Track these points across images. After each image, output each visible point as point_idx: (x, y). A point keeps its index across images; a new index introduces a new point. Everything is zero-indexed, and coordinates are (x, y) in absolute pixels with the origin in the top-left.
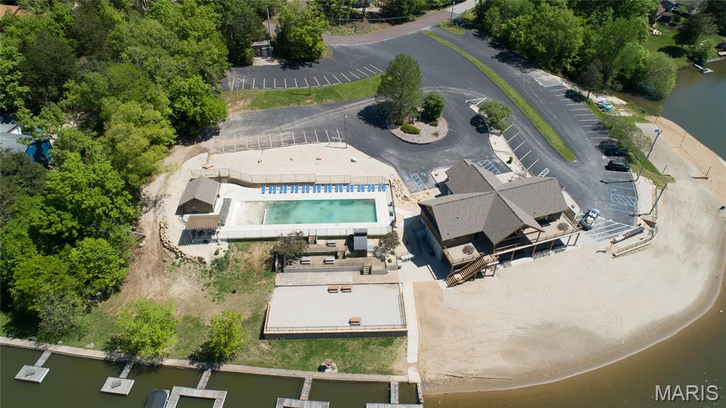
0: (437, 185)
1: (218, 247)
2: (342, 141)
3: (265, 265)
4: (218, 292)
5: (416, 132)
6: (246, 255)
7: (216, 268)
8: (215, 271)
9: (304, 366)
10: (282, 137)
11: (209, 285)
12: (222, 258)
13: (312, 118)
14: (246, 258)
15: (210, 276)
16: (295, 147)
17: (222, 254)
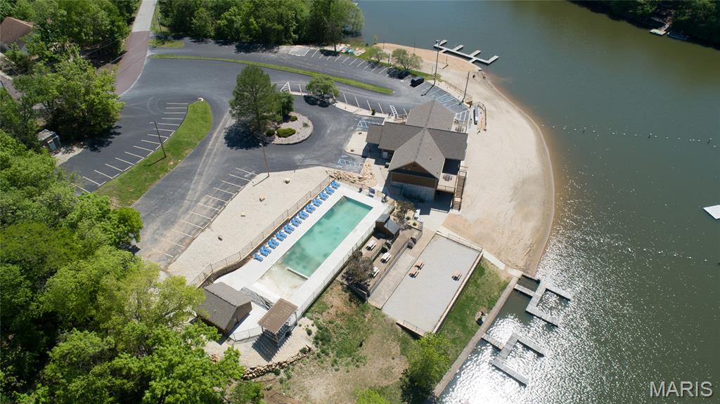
0: (364, 156)
1: (303, 326)
2: (258, 173)
3: (353, 304)
4: (350, 359)
5: (291, 132)
6: (332, 311)
7: (324, 344)
8: (325, 347)
9: (469, 332)
10: (205, 204)
11: (335, 361)
12: (318, 332)
13: (201, 174)
14: (334, 313)
15: (327, 354)
16: (231, 205)
17: (314, 330)
